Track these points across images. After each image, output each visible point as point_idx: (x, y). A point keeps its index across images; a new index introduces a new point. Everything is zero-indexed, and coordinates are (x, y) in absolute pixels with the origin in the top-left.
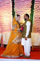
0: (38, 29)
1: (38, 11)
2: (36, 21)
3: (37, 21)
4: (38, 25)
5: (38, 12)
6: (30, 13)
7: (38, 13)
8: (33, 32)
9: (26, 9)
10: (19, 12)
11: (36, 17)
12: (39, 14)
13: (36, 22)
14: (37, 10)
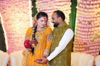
0: (86, 46)
1: (86, 8)
2: (82, 29)
3: (85, 30)
4: (86, 36)
5: (86, 10)
6: (70, 12)
7: (85, 12)
8: (76, 51)
9: (61, 4)
10: (46, 10)
11: (81, 21)
12: (88, 14)
13: (82, 32)
14: (84, 6)
